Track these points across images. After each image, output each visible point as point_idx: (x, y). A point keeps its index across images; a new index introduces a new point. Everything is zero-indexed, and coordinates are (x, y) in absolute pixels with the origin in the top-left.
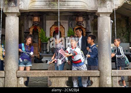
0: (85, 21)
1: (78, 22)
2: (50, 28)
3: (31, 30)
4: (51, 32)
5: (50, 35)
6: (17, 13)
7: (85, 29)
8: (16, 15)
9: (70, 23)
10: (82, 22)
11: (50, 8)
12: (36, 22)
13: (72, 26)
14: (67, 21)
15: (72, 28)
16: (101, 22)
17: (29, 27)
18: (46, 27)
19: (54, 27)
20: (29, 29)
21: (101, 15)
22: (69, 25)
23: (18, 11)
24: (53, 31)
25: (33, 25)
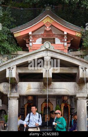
0: (69, 99)
1: (64, 100)
2: (41, 105)
3: (26, 106)
4: (42, 107)
5: (41, 110)
6: (17, 97)
7: (70, 105)
8: (16, 99)
9: (58, 100)
10: (67, 100)
11: (42, 94)
12: (30, 101)
13: (59, 103)
14: (55, 99)
15: (59, 105)
16: (79, 104)
17: (24, 104)
18: (38, 104)
19: (44, 104)
20: (24, 105)
21: (79, 99)
22: (56, 102)
23: (18, 96)
24: (44, 107)
25: (28, 102)
